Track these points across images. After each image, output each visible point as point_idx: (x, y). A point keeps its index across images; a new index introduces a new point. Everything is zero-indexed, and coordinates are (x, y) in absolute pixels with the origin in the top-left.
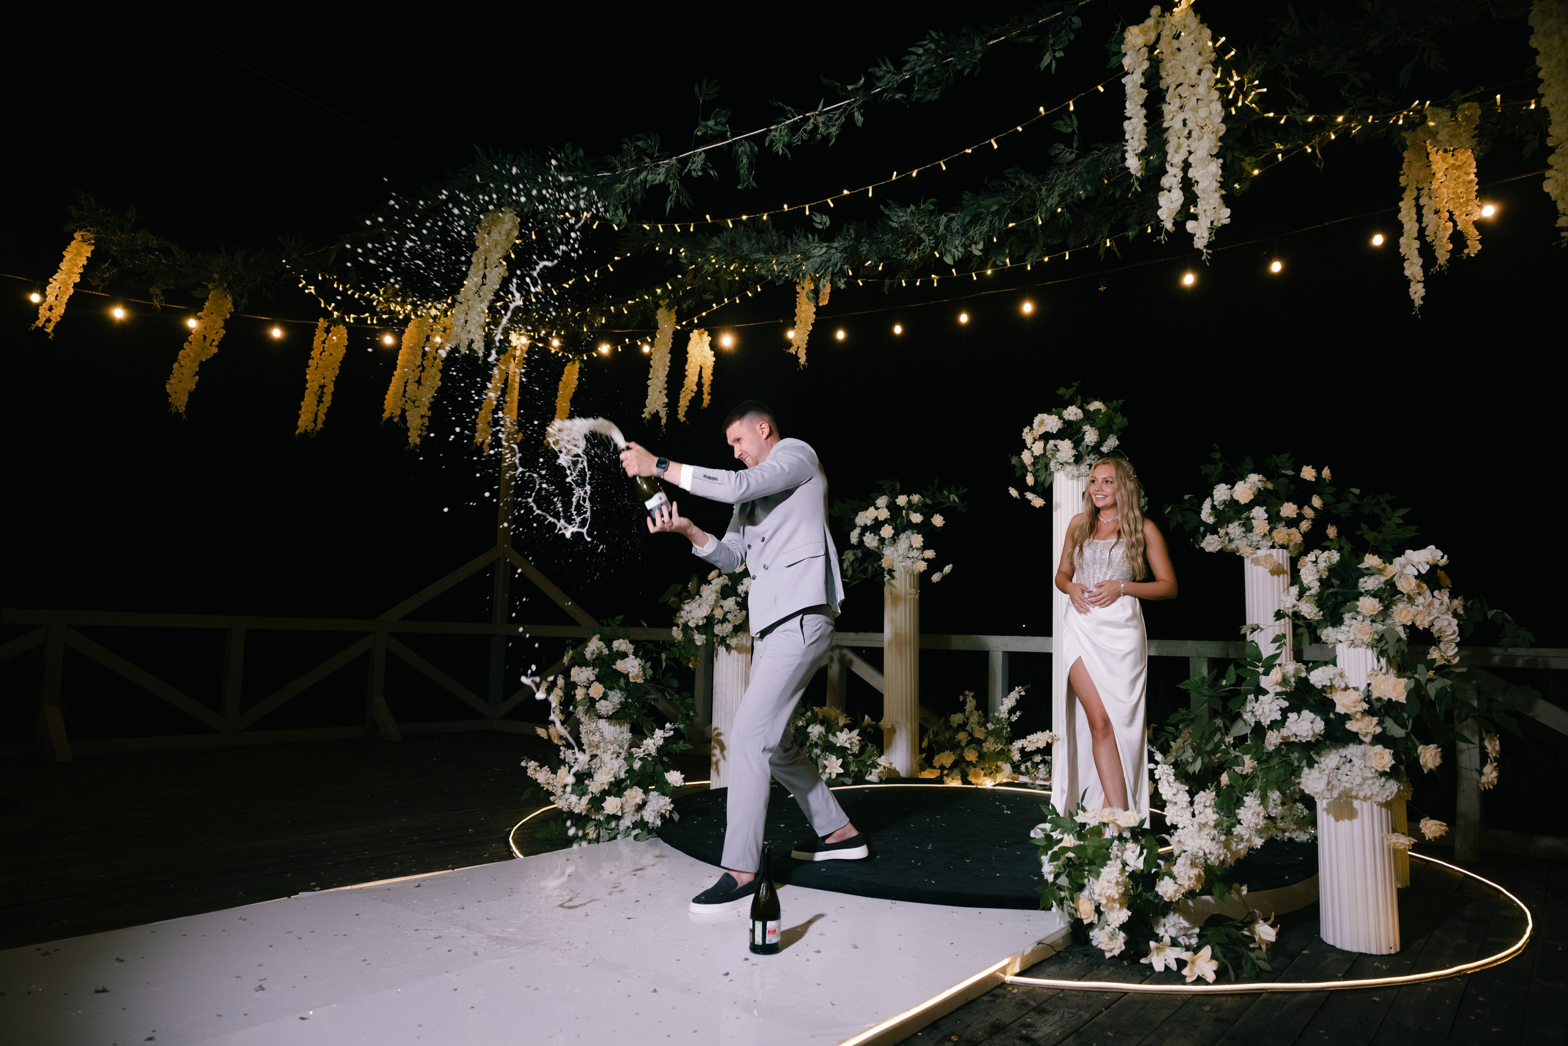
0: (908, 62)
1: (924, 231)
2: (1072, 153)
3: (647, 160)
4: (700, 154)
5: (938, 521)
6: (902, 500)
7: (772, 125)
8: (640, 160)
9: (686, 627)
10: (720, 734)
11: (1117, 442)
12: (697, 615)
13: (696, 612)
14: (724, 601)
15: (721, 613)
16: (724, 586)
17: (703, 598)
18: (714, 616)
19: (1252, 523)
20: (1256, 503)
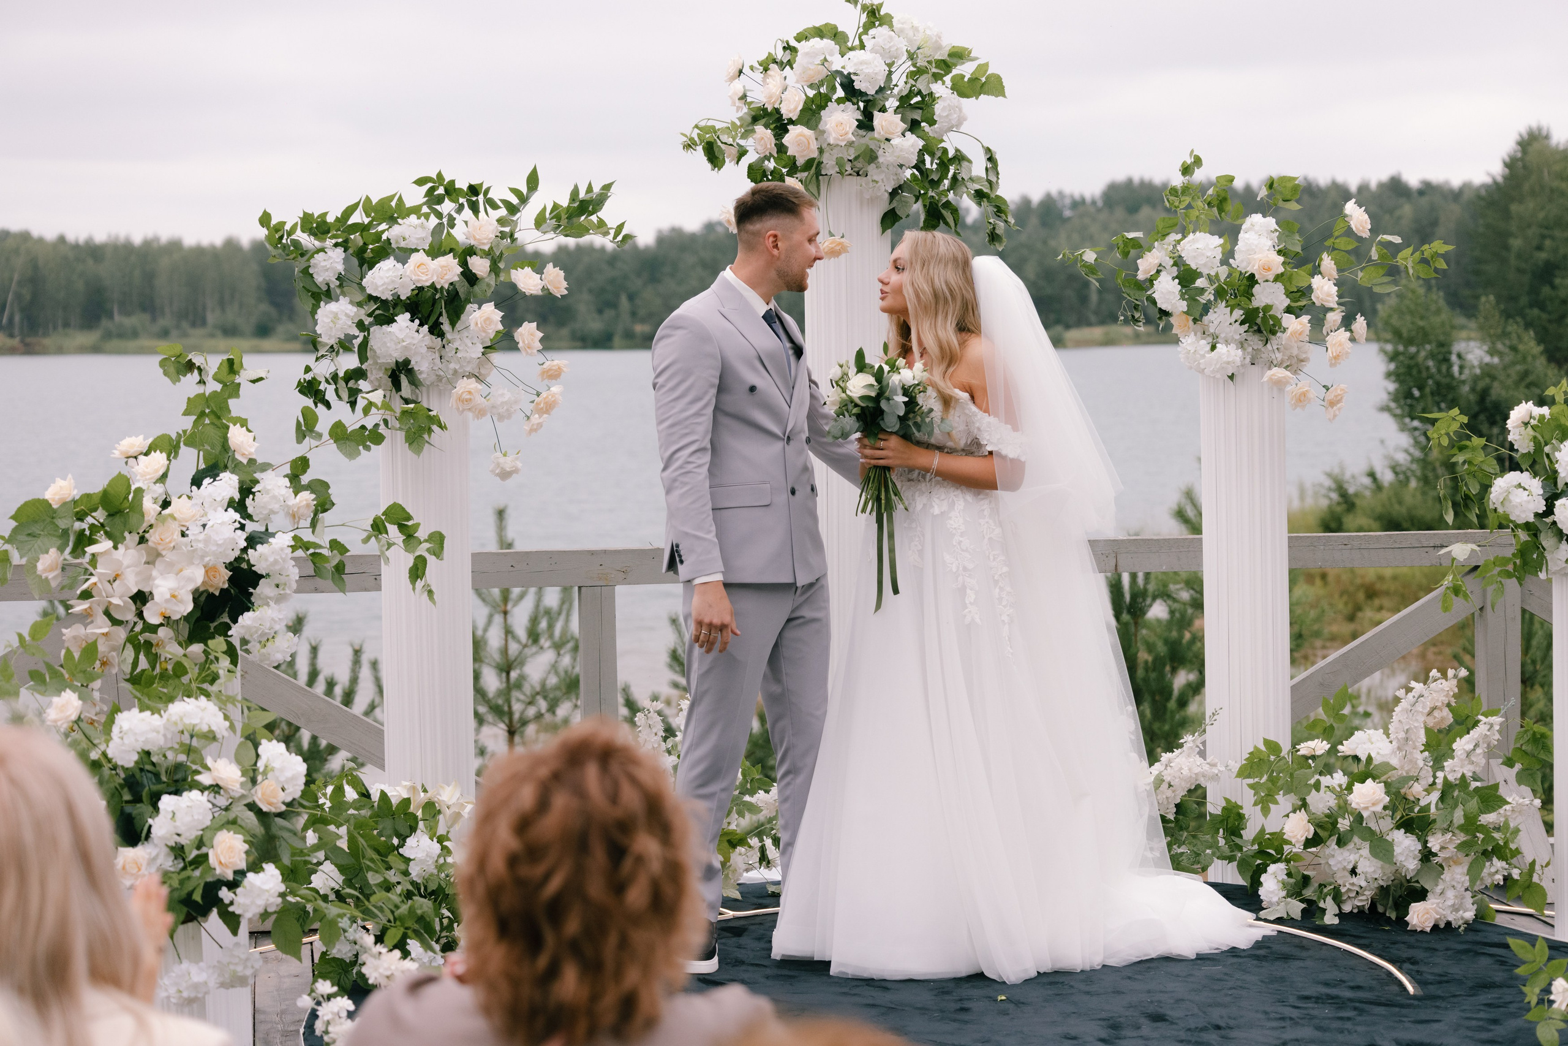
12: (161, 589)
13: (150, 578)
14: (259, 547)
15: (222, 580)
16: (231, 504)
17: (153, 537)
18: (203, 589)
19: (1277, 319)
20: (1277, 279)
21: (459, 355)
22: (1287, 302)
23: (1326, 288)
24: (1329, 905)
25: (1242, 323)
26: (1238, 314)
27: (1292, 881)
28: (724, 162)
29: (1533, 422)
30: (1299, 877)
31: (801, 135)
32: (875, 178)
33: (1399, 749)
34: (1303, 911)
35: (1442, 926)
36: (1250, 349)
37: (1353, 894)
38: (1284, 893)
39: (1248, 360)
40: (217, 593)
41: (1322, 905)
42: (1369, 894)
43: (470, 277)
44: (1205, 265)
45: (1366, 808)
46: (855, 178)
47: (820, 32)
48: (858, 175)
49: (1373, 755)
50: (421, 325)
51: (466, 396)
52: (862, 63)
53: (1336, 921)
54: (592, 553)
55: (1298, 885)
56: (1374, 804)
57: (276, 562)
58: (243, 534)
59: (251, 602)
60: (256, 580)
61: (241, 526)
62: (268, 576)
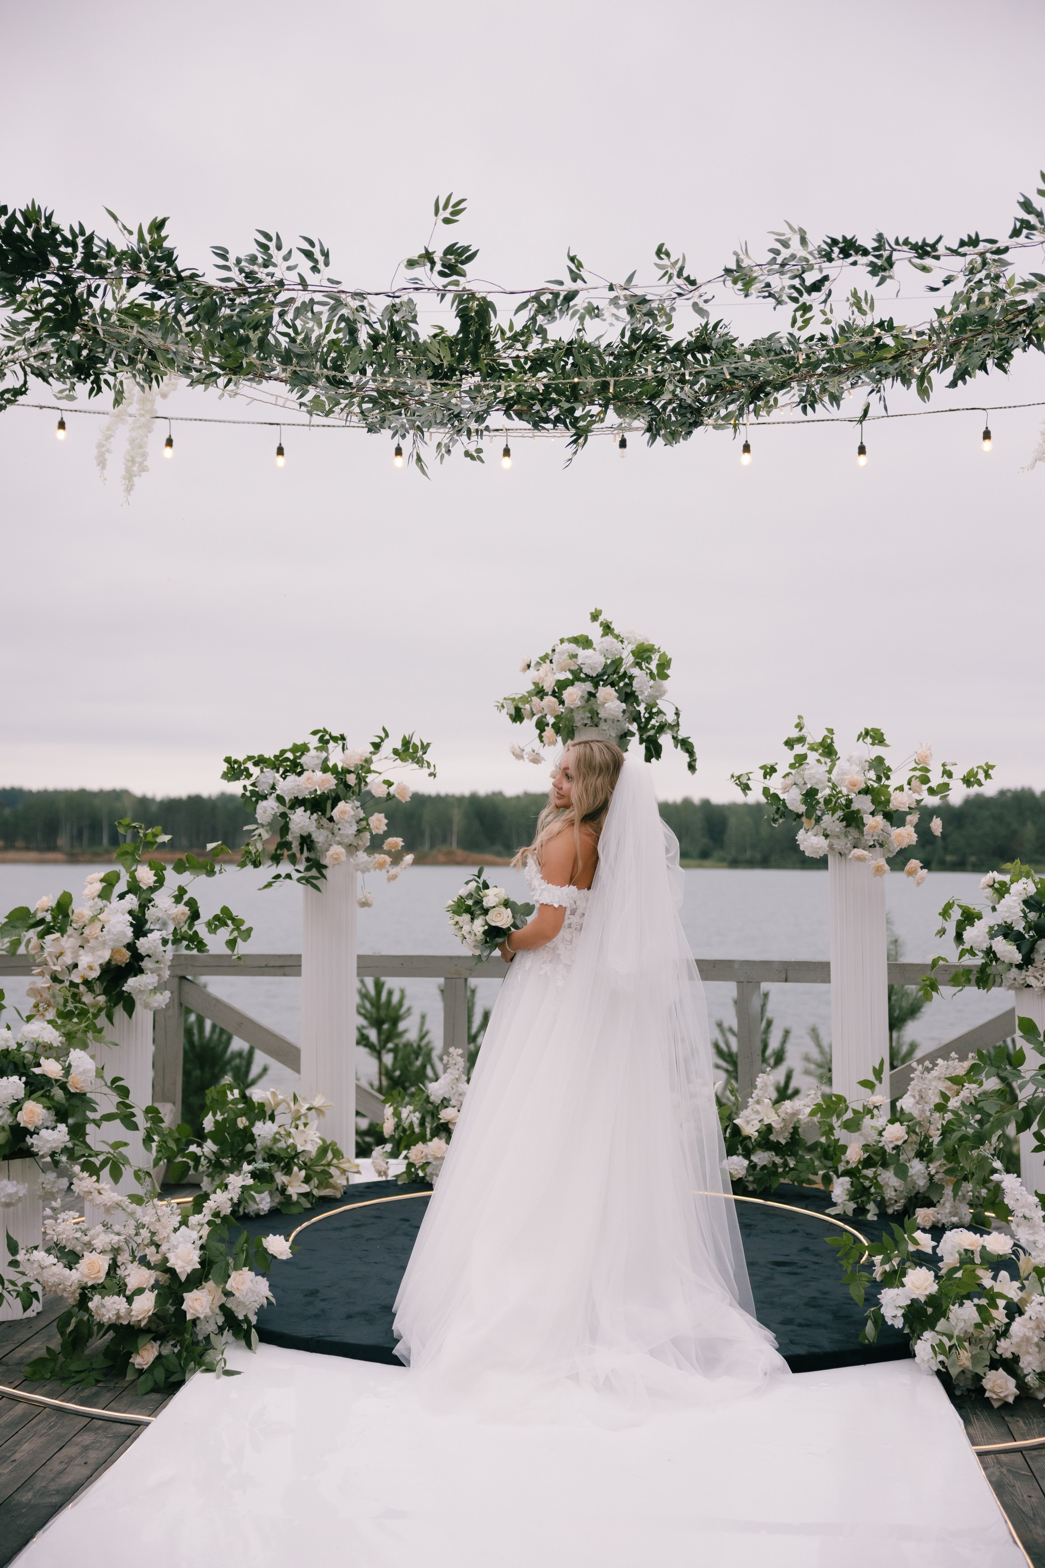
12: (83, 962)
13: (78, 956)
14: (141, 939)
15: (125, 956)
16: (130, 913)
17: (87, 931)
18: (113, 963)
19: (862, 818)
20: (866, 791)
21: (341, 832)
22: (873, 807)
23: (899, 799)
24: (871, 1207)
25: (842, 821)
26: (840, 813)
27: (853, 1189)
28: (523, 719)
29: (997, 886)
30: (859, 1187)
31: (549, 701)
32: (604, 728)
33: (917, 1103)
34: (854, 1210)
35: (940, 1225)
36: (850, 838)
37: (893, 1202)
38: (847, 1198)
39: (849, 845)
40: (123, 965)
41: (868, 1207)
42: (902, 1201)
43: (348, 786)
44: (816, 783)
45: (892, 1142)
46: (595, 729)
47: (575, 640)
48: (597, 726)
49: (904, 1107)
50: (312, 814)
51: (335, 856)
52: (587, 657)
53: (875, 1218)
54: (451, 958)
55: (859, 1193)
56: (897, 1140)
57: (150, 948)
58: (132, 929)
59: (141, 971)
60: (141, 958)
61: (132, 925)
62: (149, 956)
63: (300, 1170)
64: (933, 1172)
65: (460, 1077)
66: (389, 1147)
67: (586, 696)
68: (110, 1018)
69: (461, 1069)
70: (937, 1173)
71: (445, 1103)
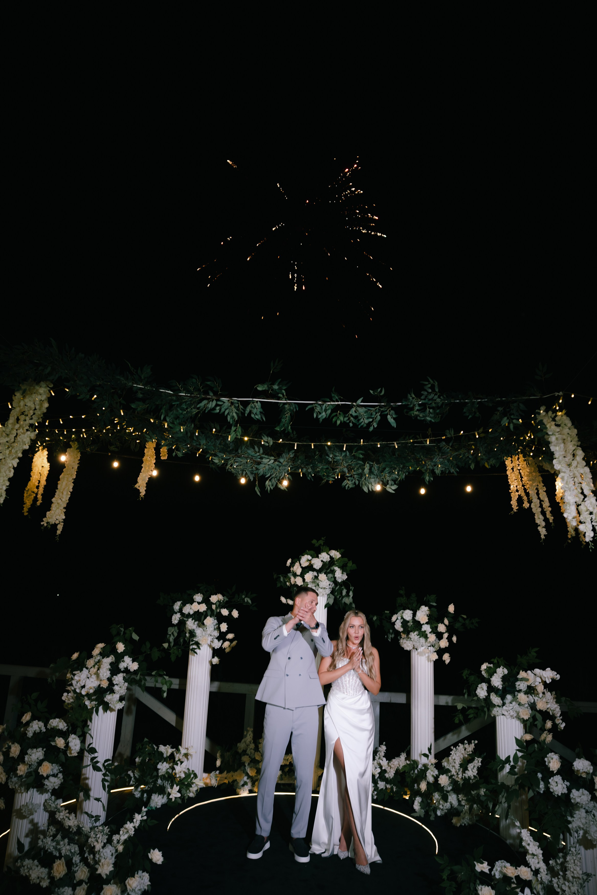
0: (423, 395)
1: (347, 467)
2: (448, 448)
3: (211, 394)
4: (257, 402)
5: (235, 614)
6: (214, 599)
7: (320, 400)
8: (206, 393)
9: (79, 697)
10: (87, 779)
11: (347, 577)
12: (87, 685)
13: (86, 682)
14: (114, 676)
15: (106, 684)
16: (111, 664)
18: (101, 686)
19: (427, 635)
20: (427, 623)
21: (207, 630)
22: (431, 630)
23: (443, 627)
26: (418, 633)
29: (488, 669)
31: (299, 579)
34: (424, 814)
36: (421, 643)
38: (420, 807)
40: (105, 688)
41: (430, 813)
42: (445, 811)
43: (212, 610)
44: (408, 619)
45: (443, 783)
50: (195, 621)
52: (315, 561)
55: (425, 805)
56: (445, 782)
57: (117, 681)
58: (110, 672)
59: (112, 692)
60: (114, 685)
61: (110, 670)
62: (117, 685)
63: (177, 786)
64: (460, 799)
65: (251, 741)
66: (218, 772)
67: (314, 577)
68: (97, 712)
69: (252, 737)
70: (462, 800)
71: (244, 752)
